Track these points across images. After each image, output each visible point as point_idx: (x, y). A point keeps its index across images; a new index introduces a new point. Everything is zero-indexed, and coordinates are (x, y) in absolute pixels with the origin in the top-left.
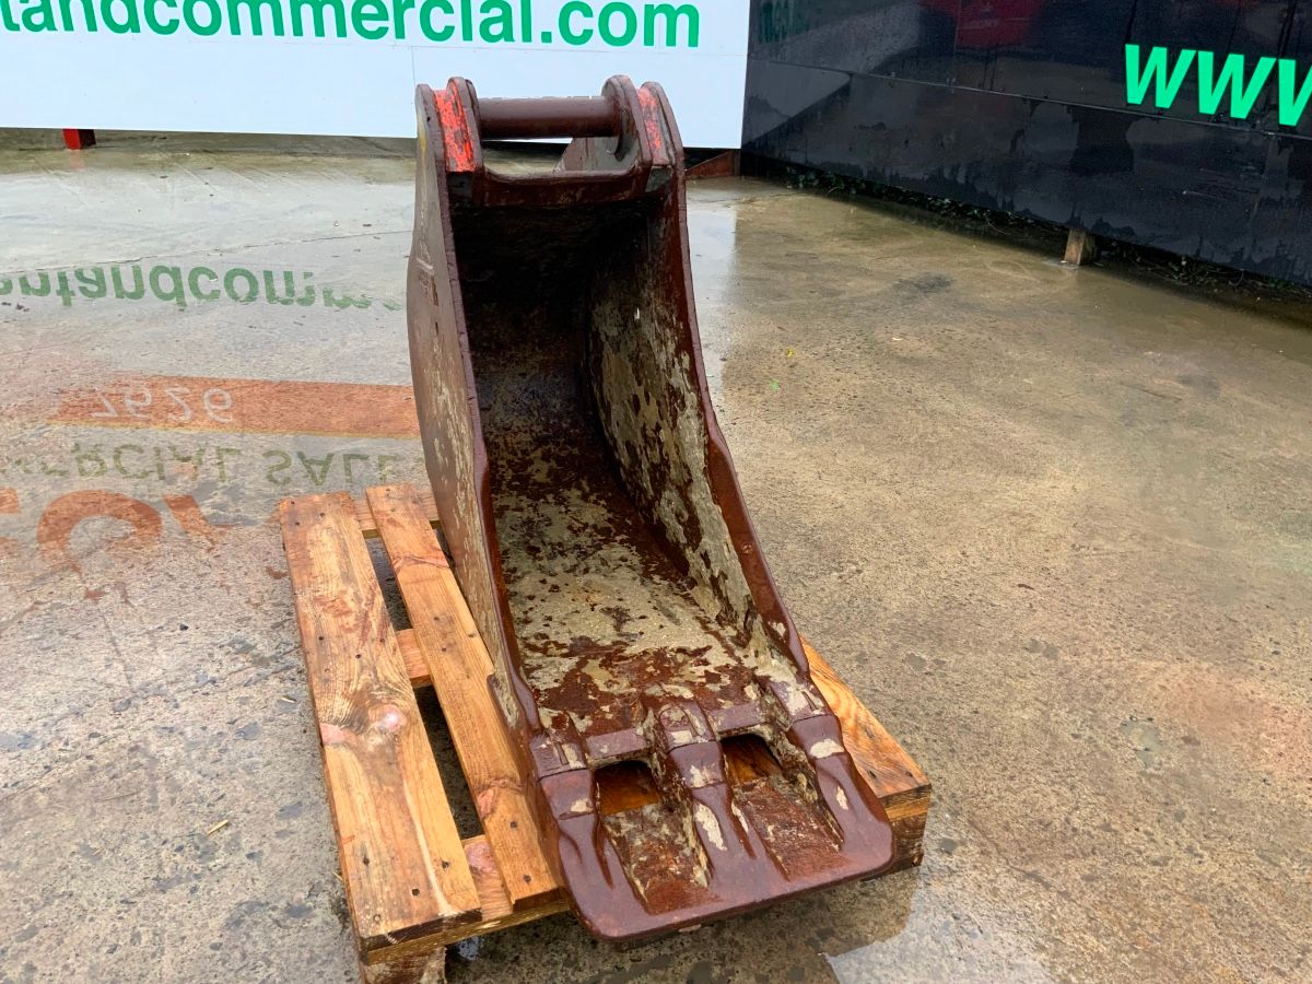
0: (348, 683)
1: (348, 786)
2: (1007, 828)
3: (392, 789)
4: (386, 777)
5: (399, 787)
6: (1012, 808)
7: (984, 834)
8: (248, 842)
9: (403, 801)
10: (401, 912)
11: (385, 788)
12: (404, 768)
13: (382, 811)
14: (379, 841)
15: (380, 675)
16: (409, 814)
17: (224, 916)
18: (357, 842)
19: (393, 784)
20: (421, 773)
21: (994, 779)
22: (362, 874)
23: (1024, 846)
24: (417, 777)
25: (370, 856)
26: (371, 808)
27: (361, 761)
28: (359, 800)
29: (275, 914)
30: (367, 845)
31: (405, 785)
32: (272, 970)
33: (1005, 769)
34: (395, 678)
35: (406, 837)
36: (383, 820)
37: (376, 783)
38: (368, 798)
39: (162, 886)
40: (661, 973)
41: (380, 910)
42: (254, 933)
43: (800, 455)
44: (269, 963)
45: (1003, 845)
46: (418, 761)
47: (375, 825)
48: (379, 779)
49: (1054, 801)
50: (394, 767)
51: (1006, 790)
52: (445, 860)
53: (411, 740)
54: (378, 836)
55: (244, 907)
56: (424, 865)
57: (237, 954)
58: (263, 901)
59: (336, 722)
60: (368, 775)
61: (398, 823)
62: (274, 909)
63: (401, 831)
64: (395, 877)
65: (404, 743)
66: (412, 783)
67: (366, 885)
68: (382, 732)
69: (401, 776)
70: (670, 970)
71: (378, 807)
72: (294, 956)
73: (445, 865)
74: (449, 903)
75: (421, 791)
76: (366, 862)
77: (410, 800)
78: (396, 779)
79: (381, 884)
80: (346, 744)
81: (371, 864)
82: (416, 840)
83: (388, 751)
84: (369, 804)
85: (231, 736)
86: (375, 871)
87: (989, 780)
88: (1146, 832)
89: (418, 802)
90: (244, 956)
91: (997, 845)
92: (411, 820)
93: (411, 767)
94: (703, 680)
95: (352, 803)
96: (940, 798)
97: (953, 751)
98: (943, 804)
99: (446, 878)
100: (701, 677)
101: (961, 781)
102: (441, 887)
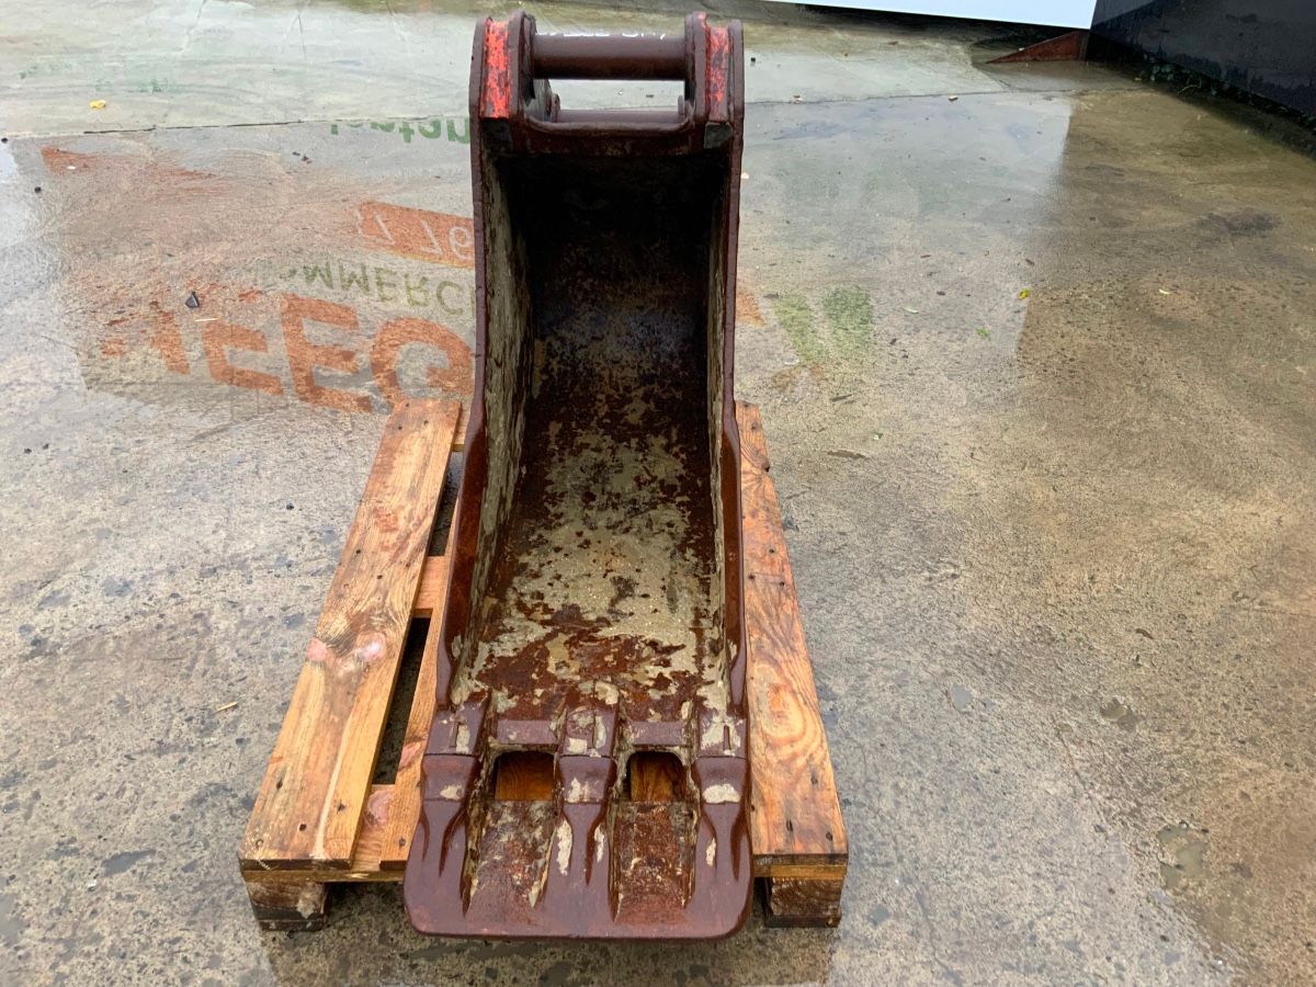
0: (357, 603)
1: (303, 706)
2: (956, 915)
3: (336, 720)
4: (338, 705)
5: (344, 718)
6: (975, 892)
7: (926, 912)
8: (244, 728)
9: (339, 734)
10: (281, 843)
11: (332, 717)
12: (358, 701)
13: (318, 739)
14: (300, 767)
15: (388, 601)
16: (338, 748)
17: (194, 791)
18: (282, 764)
19: (341, 714)
20: (369, 710)
21: (974, 854)
22: (271, 796)
23: (964, 939)
24: (364, 712)
25: (285, 782)
26: (312, 731)
27: (327, 684)
28: (305, 721)
29: (232, 802)
30: (289, 769)
31: (350, 719)
33: (993, 845)
34: (398, 607)
35: (323, 771)
36: (314, 749)
37: (327, 709)
38: (313, 723)
39: (162, 749)
40: (521, 960)
41: (266, 835)
42: (208, 815)
43: (964, 424)
44: (207, 845)
45: (940, 931)
46: (374, 696)
47: (305, 751)
48: (332, 706)
49: (1028, 897)
50: (351, 697)
51: (979, 870)
52: (344, 803)
53: (378, 675)
54: (302, 762)
55: (212, 788)
56: (324, 802)
57: (187, 830)
58: (229, 787)
59: (326, 640)
60: (325, 700)
61: (324, 754)
62: (234, 796)
63: (323, 763)
64: (294, 807)
65: (371, 676)
66: (356, 719)
67: (267, 808)
68: (359, 659)
69: (350, 708)
70: (532, 960)
71: (316, 734)
73: (341, 807)
74: (324, 846)
75: (360, 728)
76: (279, 785)
77: (346, 735)
78: (345, 709)
79: (279, 811)
80: (323, 665)
81: (282, 789)
82: (330, 776)
83: (354, 680)
85: (278, 621)
86: (282, 796)
87: (968, 854)
88: (1118, 966)
89: (352, 739)
90: (191, 833)
91: (933, 930)
92: (336, 755)
93: (364, 701)
94: (651, 683)
95: (298, 723)
96: (900, 859)
97: (944, 809)
98: (899, 866)
99: (335, 821)
100: (651, 679)
101: (934, 846)
102: (326, 829)
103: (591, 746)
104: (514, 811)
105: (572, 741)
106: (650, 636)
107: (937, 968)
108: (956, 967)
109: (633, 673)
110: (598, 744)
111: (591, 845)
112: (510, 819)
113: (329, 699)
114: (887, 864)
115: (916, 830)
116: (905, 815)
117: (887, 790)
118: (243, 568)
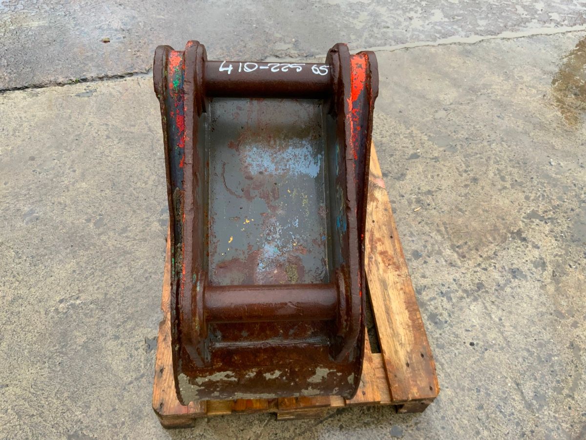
0: (377, 207)
2: (142, 145)
6: (133, 151)
7: (152, 146)
8: (404, 201)
17: (407, 178)
21: (127, 162)
23: (143, 139)
29: (391, 175)
32: (389, 159)
33: (119, 165)
42: (396, 171)
45: (150, 141)
51: (128, 157)
55: (401, 179)
57: (400, 166)
59: (380, 188)
62: (392, 177)
80: (375, 177)
87: (129, 162)
90: (398, 165)
91: (152, 142)
96: (155, 160)
97: (131, 176)
98: (156, 158)
101: (141, 164)
107: (155, 133)
108: (149, 133)
114: (160, 159)
115: (145, 169)
116: (147, 174)
117: (150, 182)
118: (465, 291)
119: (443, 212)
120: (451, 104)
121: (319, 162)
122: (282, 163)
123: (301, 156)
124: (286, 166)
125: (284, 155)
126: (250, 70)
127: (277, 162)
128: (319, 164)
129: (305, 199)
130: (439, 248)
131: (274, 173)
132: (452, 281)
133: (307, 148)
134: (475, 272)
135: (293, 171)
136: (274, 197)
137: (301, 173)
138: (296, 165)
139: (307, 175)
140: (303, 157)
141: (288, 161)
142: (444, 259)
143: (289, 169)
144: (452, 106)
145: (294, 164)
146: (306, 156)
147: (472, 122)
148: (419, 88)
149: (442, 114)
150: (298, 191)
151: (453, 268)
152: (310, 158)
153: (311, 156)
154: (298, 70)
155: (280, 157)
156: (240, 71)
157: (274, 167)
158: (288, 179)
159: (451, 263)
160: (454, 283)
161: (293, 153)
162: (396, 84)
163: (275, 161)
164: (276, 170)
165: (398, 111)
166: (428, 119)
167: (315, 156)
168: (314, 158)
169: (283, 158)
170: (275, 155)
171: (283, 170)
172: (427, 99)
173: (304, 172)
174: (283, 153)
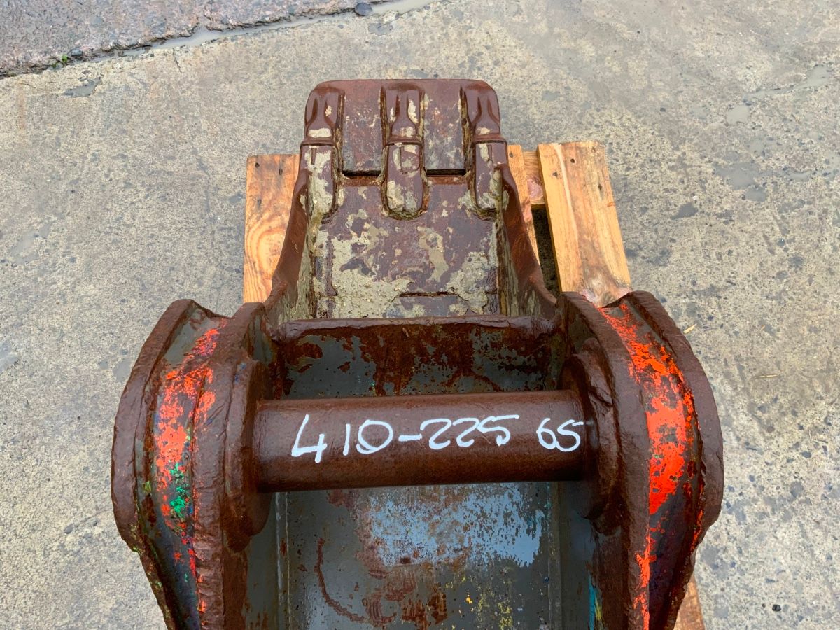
1: (613, 246)
2: (190, 200)
3: (585, 236)
4: (589, 248)
5: (581, 238)
6: (173, 214)
7: (207, 201)
9: (579, 225)
10: (581, 151)
11: (590, 239)
12: (577, 253)
13: (591, 221)
14: (593, 200)
16: (575, 214)
17: (672, 259)
18: (606, 202)
19: (584, 241)
20: (567, 246)
21: (165, 238)
22: (602, 179)
23: (190, 187)
24: (569, 243)
25: (598, 190)
26: (598, 225)
27: (606, 266)
28: (606, 233)
29: (642, 254)
30: (600, 198)
31: (577, 238)
32: (640, 219)
33: (150, 244)
35: (577, 198)
36: (591, 214)
37: (596, 245)
38: (601, 232)
41: (592, 155)
42: (652, 244)
44: (642, 223)
45: (202, 191)
46: (568, 257)
47: (595, 212)
48: (594, 248)
50: (584, 257)
51: (165, 228)
52: (555, 177)
53: (572, 277)
54: (594, 203)
55: (662, 263)
56: (568, 177)
57: (661, 233)
58: (651, 264)
60: (601, 253)
61: (581, 209)
62: (643, 258)
63: (580, 203)
64: (584, 173)
65: (577, 277)
66: (573, 238)
67: (600, 172)
69: (580, 247)
71: (594, 224)
72: (629, 225)
73: (555, 174)
74: (555, 150)
75: (567, 230)
76: (600, 187)
77: (574, 225)
78: (583, 245)
79: (592, 170)
80: (617, 286)
81: (597, 185)
82: (571, 195)
83: (588, 272)
84: (599, 228)
86: (595, 179)
87: (168, 238)
89: (569, 223)
90: (656, 231)
91: (206, 192)
92: (574, 209)
93: (572, 253)
94: (366, 225)
95: (610, 233)
96: (213, 232)
97: (173, 269)
98: (215, 228)
99: (556, 167)
100: (366, 230)
101: (189, 242)
102: (559, 162)
103: (401, 149)
104: (448, 159)
105: (414, 152)
106: (368, 280)
107: (210, 172)
108: (200, 173)
109: (380, 236)
110: (397, 151)
111: (397, 113)
112: (449, 154)
113: (599, 254)
114: (222, 229)
115: (196, 253)
116: (200, 264)
117: (207, 281)
118: (770, 501)
119: (736, 333)
120: (758, 90)
121: (539, 528)
122: (453, 537)
123: (497, 515)
124: (461, 541)
125: (458, 517)
126: (373, 450)
127: (441, 534)
128: (539, 533)
129: (505, 616)
130: (727, 410)
131: (434, 561)
132: (747, 480)
133: (510, 496)
134: (788, 461)
135: (479, 553)
136: (435, 615)
137: (497, 556)
138: (486, 537)
139: (510, 562)
140: (501, 519)
141: (466, 529)
142: (735, 434)
143: (470, 548)
144: (760, 95)
145: (481, 535)
146: (507, 515)
147: (797, 130)
148: (699, 54)
149: (741, 112)
150: (489, 600)
151: (751, 453)
152: (519, 521)
153: (520, 514)
154: (500, 441)
155: (448, 520)
156: (346, 452)
157: (436, 546)
158: (467, 573)
159: (747, 444)
160: (751, 484)
161: (478, 510)
162: (655, 45)
163: (438, 531)
164: (440, 551)
165: (659, 107)
166: (715, 125)
167: (528, 514)
168: (527, 519)
169: (456, 523)
170: (436, 518)
171: (456, 550)
172: (714, 79)
173: (504, 555)
174: (455, 510)
